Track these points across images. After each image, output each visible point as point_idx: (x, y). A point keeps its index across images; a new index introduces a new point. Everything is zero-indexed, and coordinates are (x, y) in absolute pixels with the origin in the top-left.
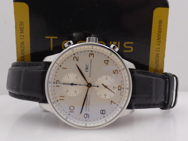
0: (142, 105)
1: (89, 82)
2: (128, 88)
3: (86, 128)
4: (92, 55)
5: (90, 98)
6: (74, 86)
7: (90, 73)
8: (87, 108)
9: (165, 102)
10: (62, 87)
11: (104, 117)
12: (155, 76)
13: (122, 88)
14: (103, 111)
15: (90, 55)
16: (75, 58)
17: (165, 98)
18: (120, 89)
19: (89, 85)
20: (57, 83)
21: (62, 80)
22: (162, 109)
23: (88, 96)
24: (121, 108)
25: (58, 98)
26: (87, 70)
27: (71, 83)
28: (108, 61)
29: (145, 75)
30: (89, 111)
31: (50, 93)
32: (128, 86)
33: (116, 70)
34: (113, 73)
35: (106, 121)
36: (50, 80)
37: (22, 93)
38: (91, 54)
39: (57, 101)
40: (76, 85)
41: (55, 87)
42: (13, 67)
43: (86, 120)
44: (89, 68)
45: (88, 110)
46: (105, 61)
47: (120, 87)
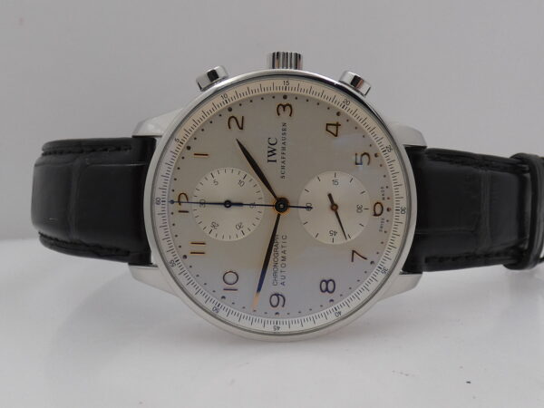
0: (448, 258)
1: (280, 193)
2: (403, 210)
3: (278, 337)
4: (288, 109)
5: (284, 244)
6: (234, 209)
7: (283, 168)
8: (279, 274)
9: (522, 246)
10: (195, 213)
11: (332, 301)
12: (487, 165)
13: (385, 211)
14: (327, 282)
15: (281, 108)
16: (233, 121)
17: (521, 234)
18: (378, 211)
19: (282, 205)
20: (180, 203)
21: (196, 193)
22: (510, 266)
23: (279, 240)
24: (384, 271)
25: (187, 249)
26: (272, 158)
27: (223, 201)
28: (337, 125)
29: (456, 163)
30: (283, 284)
31: (161, 233)
32: (403, 203)
33: (365, 154)
34: (356, 163)
35: (340, 313)
36: (158, 194)
37: (75, 236)
38: (284, 107)
39: (185, 257)
40: (240, 204)
41: (176, 213)
42: (45, 158)
43: (277, 313)
44: (279, 152)
45: (280, 281)
46: (327, 125)
47: (378, 206)
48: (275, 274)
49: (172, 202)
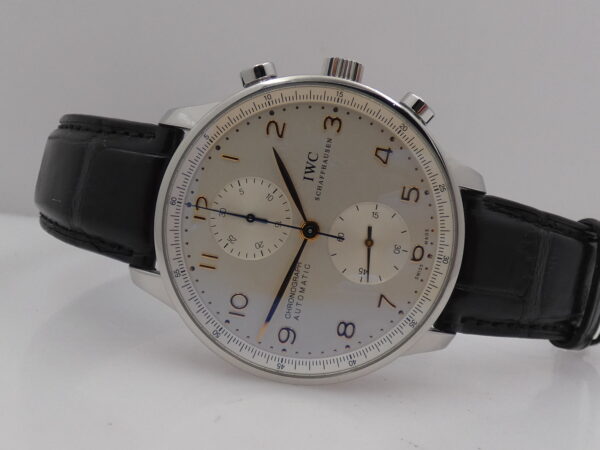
0: (488, 322)
1: (311, 217)
2: (446, 259)
3: (280, 376)
4: (337, 123)
5: (306, 275)
6: (256, 225)
7: (319, 188)
8: (294, 307)
9: (574, 323)
10: (213, 222)
11: (348, 346)
12: (551, 226)
13: (426, 255)
14: (346, 326)
15: (329, 121)
16: (273, 128)
17: (576, 309)
18: (417, 256)
19: (311, 230)
20: (197, 207)
21: (218, 200)
22: (557, 343)
23: (301, 269)
24: (413, 323)
25: (196, 260)
26: (307, 176)
27: (246, 214)
28: (389, 151)
29: (516, 217)
30: (296, 318)
31: (170, 237)
32: (448, 252)
33: (414, 189)
34: (403, 198)
35: (354, 362)
36: (175, 193)
37: (77, 224)
38: (333, 120)
39: (193, 268)
40: (264, 221)
41: (191, 218)
42: (61, 131)
43: (284, 350)
44: (318, 170)
45: (293, 315)
46: (378, 149)
47: (419, 250)
48: (289, 306)
49: (189, 205)
